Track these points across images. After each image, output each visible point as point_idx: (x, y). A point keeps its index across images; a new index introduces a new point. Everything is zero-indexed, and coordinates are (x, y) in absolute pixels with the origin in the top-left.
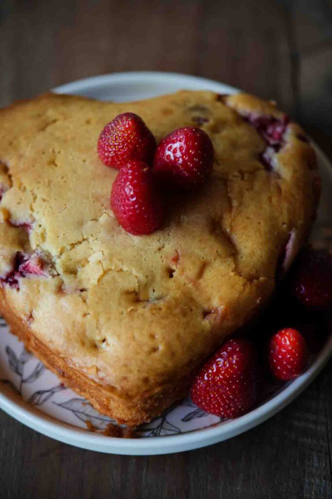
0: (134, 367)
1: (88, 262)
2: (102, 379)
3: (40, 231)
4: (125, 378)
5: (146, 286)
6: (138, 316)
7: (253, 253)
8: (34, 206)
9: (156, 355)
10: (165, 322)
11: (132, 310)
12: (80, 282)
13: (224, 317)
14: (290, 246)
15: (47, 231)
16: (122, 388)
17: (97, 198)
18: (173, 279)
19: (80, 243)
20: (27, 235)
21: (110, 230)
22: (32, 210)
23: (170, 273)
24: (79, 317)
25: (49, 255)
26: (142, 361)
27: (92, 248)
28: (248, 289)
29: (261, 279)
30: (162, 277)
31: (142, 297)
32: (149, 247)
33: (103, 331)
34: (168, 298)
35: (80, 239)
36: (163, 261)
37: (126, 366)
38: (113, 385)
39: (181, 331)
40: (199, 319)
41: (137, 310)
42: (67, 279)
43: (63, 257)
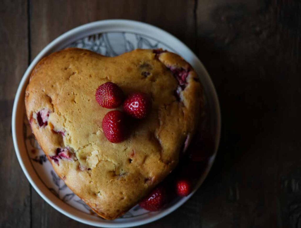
0: (113, 205)
1: (91, 154)
2: (98, 209)
3: (68, 138)
4: (109, 210)
5: (118, 168)
6: (115, 184)
7: (169, 149)
8: (65, 124)
9: (123, 201)
10: (128, 186)
11: (112, 181)
12: (88, 164)
13: (155, 181)
14: (187, 142)
15: (72, 138)
16: (108, 214)
17: (95, 122)
18: (131, 164)
19: (88, 145)
20: (62, 138)
21: (102, 139)
22: (64, 126)
23: (130, 161)
24: (87, 183)
25: (72, 150)
26: (116, 203)
27: (93, 148)
28: (166, 168)
29: (172, 162)
30: (126, 163)
31: (117, 173)
32: (120, 149)
33: (99, 189)
34: (129, 174)
35: (88, 144)
36: (126, 156)
37: (109, 205)
38: (103, 212)
39: (135, 190)
40: (143, 184)
41: (114, 181)
42: (81, 162)
43: (80, 151)
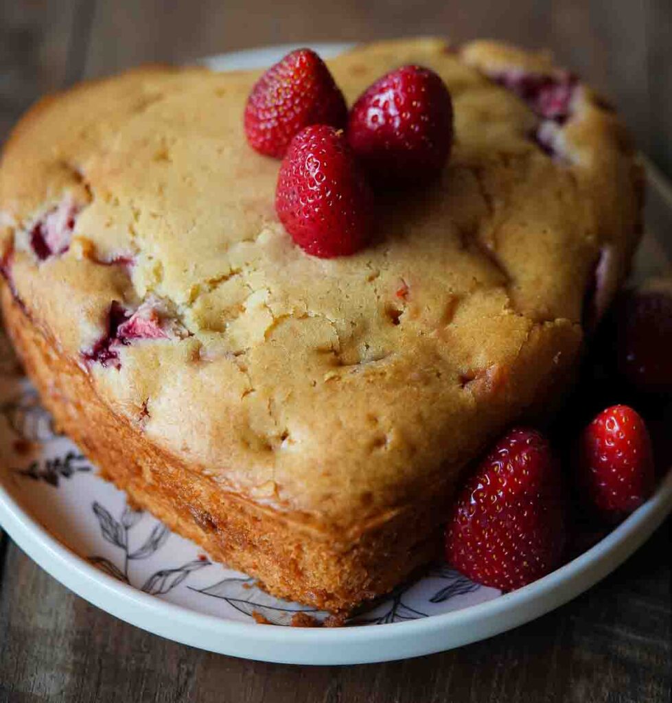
0: (343, 473)
1: (243, 310)
2: (286, 503)
3: (150, 266)
4: (328, 497)
5: (353, 340)
6: (343, 388)
7: (538, 281)
8: (137, 226)
9: (382, 451)
10: (395, 394)
11: (332, 378)
12: (232, 342)
13: (500, 384)
14: (603, 270)
15: (165, 264)
16: (326, 514)
17: (250, 207)
18: (400, 327)
19: (225, 278)
20: (128, 277)
21: (279, 256)
22: (134, 233)
23: (393, 317)
24: (235, 398)
25: (171, 303)
26: (358, 463)
27: (248, 286)
28: (536, 335)
29: (558, 320)
30: (380, 325)
31: (346, 356)
32: (351, 277)
33: (281, 419)
34: (394, 357)
35: (227, 272)
36: (379, 297)
37: (328, 474)
38: (306, 511)
39: (423, 408)
40: (455, 387)
41: (340, 378)
42: (206, 339)
43: (198, 305)
